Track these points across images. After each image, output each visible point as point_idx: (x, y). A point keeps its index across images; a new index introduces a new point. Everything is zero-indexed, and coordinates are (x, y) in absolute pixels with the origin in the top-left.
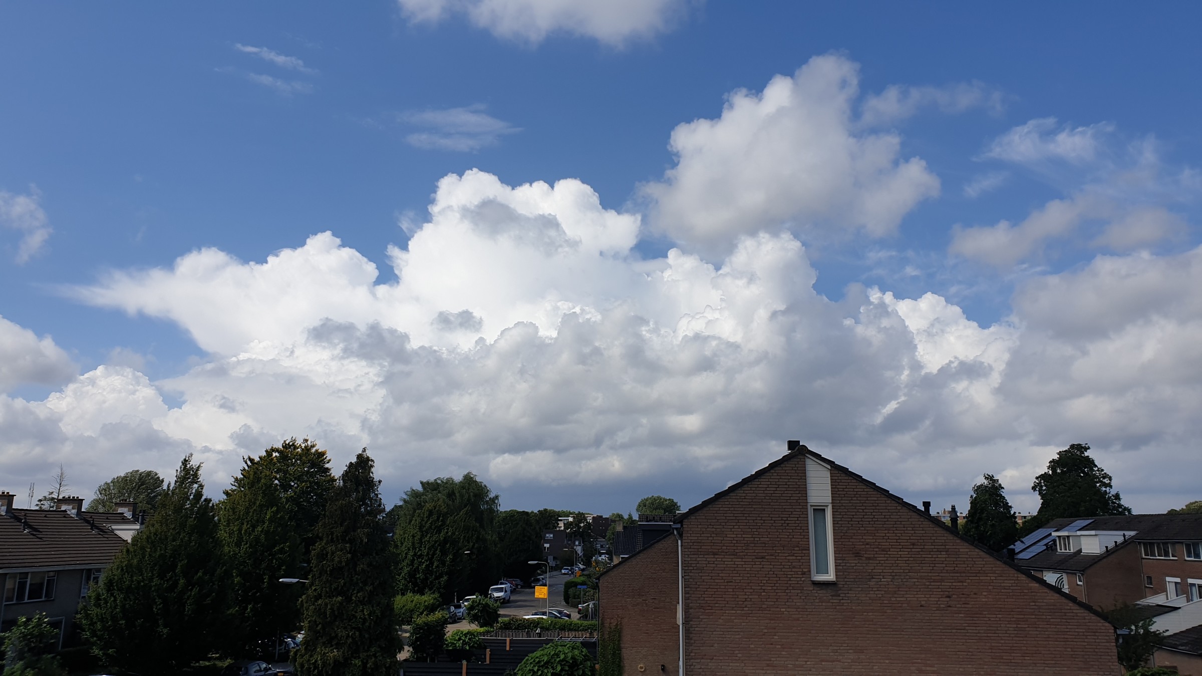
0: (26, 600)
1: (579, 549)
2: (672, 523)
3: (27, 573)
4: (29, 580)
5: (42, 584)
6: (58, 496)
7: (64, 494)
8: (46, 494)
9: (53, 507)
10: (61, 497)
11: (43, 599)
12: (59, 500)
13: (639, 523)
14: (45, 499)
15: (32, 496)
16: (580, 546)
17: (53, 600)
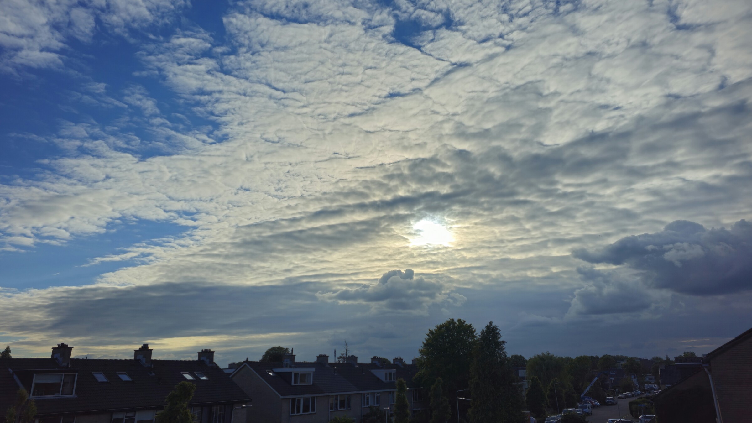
0: (339, 409)
1: (635, 381)
2: (701, 363)
3: (337, 396)
4: (339, 399)
5: (344, 401)
6: (346, 356)
7: (350, 354)
8: (341, 356)
9: (344, 361)
10: (348, 356)
11: (346, 409)
12: (347, 358)
13: (676, 364)
14: (341, 357)
15: (336, 356)
16: (635, 379)
17: (350, 409)
